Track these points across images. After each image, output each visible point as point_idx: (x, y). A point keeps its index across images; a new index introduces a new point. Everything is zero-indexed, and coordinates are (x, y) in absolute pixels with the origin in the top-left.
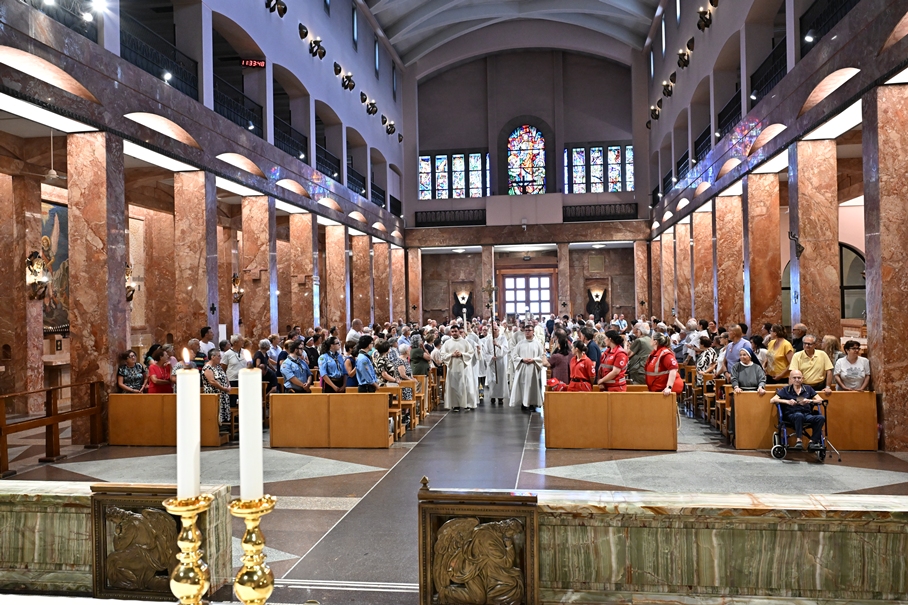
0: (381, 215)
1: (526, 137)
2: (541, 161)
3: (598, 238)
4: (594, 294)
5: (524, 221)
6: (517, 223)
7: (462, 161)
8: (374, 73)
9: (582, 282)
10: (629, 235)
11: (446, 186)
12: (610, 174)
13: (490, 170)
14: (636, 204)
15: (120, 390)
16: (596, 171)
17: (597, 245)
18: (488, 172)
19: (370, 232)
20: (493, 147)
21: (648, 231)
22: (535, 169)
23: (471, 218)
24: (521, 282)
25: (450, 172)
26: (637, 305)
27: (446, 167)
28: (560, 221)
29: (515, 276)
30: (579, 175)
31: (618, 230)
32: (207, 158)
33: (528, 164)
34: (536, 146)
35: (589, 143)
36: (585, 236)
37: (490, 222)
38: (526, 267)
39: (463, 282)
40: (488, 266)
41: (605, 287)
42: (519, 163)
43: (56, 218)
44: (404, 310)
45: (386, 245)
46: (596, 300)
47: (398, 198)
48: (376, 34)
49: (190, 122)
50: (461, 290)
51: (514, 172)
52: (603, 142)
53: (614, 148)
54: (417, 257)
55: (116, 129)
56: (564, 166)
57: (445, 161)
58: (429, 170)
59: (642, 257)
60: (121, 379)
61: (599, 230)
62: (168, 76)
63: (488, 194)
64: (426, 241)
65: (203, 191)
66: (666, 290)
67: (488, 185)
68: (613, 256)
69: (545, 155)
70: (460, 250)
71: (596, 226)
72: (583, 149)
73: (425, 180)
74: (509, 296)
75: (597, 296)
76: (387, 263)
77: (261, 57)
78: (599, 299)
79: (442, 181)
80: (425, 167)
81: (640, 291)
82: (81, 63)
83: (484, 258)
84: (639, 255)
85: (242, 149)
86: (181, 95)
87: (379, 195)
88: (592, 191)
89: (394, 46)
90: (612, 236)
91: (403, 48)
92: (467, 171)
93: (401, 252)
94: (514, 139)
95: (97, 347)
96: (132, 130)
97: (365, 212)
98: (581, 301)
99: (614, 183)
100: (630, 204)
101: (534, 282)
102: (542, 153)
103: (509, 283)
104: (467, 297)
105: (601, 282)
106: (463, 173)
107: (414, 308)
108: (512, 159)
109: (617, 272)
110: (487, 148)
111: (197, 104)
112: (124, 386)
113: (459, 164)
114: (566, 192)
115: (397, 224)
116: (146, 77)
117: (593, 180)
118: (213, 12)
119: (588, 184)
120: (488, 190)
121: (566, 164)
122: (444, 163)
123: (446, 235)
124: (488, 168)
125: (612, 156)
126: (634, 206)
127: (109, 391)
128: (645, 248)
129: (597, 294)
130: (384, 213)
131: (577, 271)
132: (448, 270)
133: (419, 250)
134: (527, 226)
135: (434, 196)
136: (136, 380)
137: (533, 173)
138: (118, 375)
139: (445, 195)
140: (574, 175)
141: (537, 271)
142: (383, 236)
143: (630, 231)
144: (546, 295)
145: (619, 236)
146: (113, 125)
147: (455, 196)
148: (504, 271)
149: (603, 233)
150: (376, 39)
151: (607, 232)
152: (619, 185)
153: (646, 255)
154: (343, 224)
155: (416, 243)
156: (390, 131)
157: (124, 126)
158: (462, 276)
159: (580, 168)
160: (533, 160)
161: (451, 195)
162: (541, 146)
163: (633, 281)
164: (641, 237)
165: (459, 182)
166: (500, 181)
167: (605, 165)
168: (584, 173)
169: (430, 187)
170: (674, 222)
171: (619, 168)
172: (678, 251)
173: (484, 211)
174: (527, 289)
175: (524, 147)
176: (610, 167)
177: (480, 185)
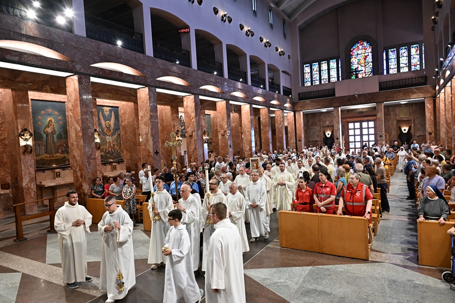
0: (276, 96)
1: (361, 47)
2: (370, 59)
3: (401, 99)
4: (403, 129)
5: (356, 93)
6: (353, 94)
7: (326, 64)
8: (269, 26)
9: (395, 123)
10: (421, 95)
11: (318, 78)
12: (412, 61)
13: (341, 67)
14: (426, 77)
15: (94, 197)
16: (404, 60)
17: (403, 102)
18: (340, 68)
19: (268, 106)
20: (342, 55)
21: (434, 91)
22: (366, 64)
23: (327, 94)
24: (357, 125)
25: (320, 71)
26: (427, 134)
27: (318, 69)
28: (378, 90)
29: (354, 122)
30: (393, 64)
31: (414, 93)
32: (149, 81)
33: (362, 61)
34: (367, 51)
35: (399, 45)
36: (393, 98)
37: (337, 95)
38: (361, 117)
39: (328, 126)
40: (337, 118)
41: (410, 125)
42: (357, 62)
43: (113, 113)
44: (295, 142)
45: (281, 111)
46: (404, 132)
47: (288, 86)
48: (270, 7)
49: (137, 64)
50: (327, 130)
51: (354, 67)
52: (408, 43)
53: (414, 46)
54: (300, 115)
55: (85, 72)
56: (383, 60)
57: (317, 66)
58: (309, 71)
59: (430, 107)
60: (93, 191)
61: (401, 94)
62: (119, 43)
63: (340, 80)
64: (304, 107)
65: (148, 97)
66: (443, 126)
67: (340, 75)
68: (414, 107)
69: (372, 55)
70: (324, 110)
71: (399, 92)
72: (395, 49)
73: (307, 76)
74: (351, 132)
75: (405, 130)
76: (282, 120)
77: (187, 27)
78: (406, 132)
79: (316, 76)
80: (307, 70)
81: (429, 127)
82: (58, 43)
83: (335, 114)
84: (429, 106)
85: (174, 74)
86: (129, 51)
87: (274, 86)
88: (401, 72)
89: (283, 11)
90: (410, 96)
91: (289, 11)
92: (329, 69)
93: (292, 113)
94: (354, 49)
95: (81, 176)
96: (96, 72)
97: (263, 96)
98: (394, 133)
99: (415, 66)
100: (422, 77)
101: (365, 125)
102: (370, 54)
103: (351, 125)
104: (330, 133)
105: (407, 122)
106: (327, 71)
107: (299, 141)
108: (353, 60)
109: (417, 116)
110: (339, 56)
111: (141, 55)
112: (95, 195)
113: (324, 66)
114: (385, 73)
115: (288, 100)
116: (104, 45)
117: (401, 65)
118: (151, 8)
119: (399, 68)
120: (340, 78)
121: (385, 58)
122: (316, 67)
123: (314, 104)
124: (340, 66)
125: (413, 51)
126: (424, 78)
127: (87, 197)
128: (432, 102)
129: (405, 129)
130: (278, 96)
131: (392, 117)
132: (320, 121)
133: (301, 113)
134: (358, 95)
135: (312, 84)
136: (99, 192)
137: (365, 66)
138: (92, 189)
139: (318, 83)
140: (390, 64)
141: (366, 118)
142: (278, 107)
143: (421, 93)
144: (372, 131)
145: (415, 96)
146: (82, 71)
147: (322, 82)
148: (348, 120)
149: (404, 95)
150: (270, 9)
151: (406, 95)
152: (418, 66)
153: (432, 106)
154: (249, 103)
155: (300, 109)
156: (282, 54)
157: (90, 70)
158: (327, 123)
159: (393, 60)
160: (365, 59)
161: (320, 82)
162: (370, 50)
163: (425, 120)
164: (429, 96)
165: (325, 76)
166: (347, 72)
167: (409, 56)
168: (396, 63)
169: (310, 80)
170: (444, 86)
171: (418, 57)
172: (447, 103)
173: (334, 89)
174: (361, 128)
175: (359, 53)
176: (412, 57)
177: (336, 76)
